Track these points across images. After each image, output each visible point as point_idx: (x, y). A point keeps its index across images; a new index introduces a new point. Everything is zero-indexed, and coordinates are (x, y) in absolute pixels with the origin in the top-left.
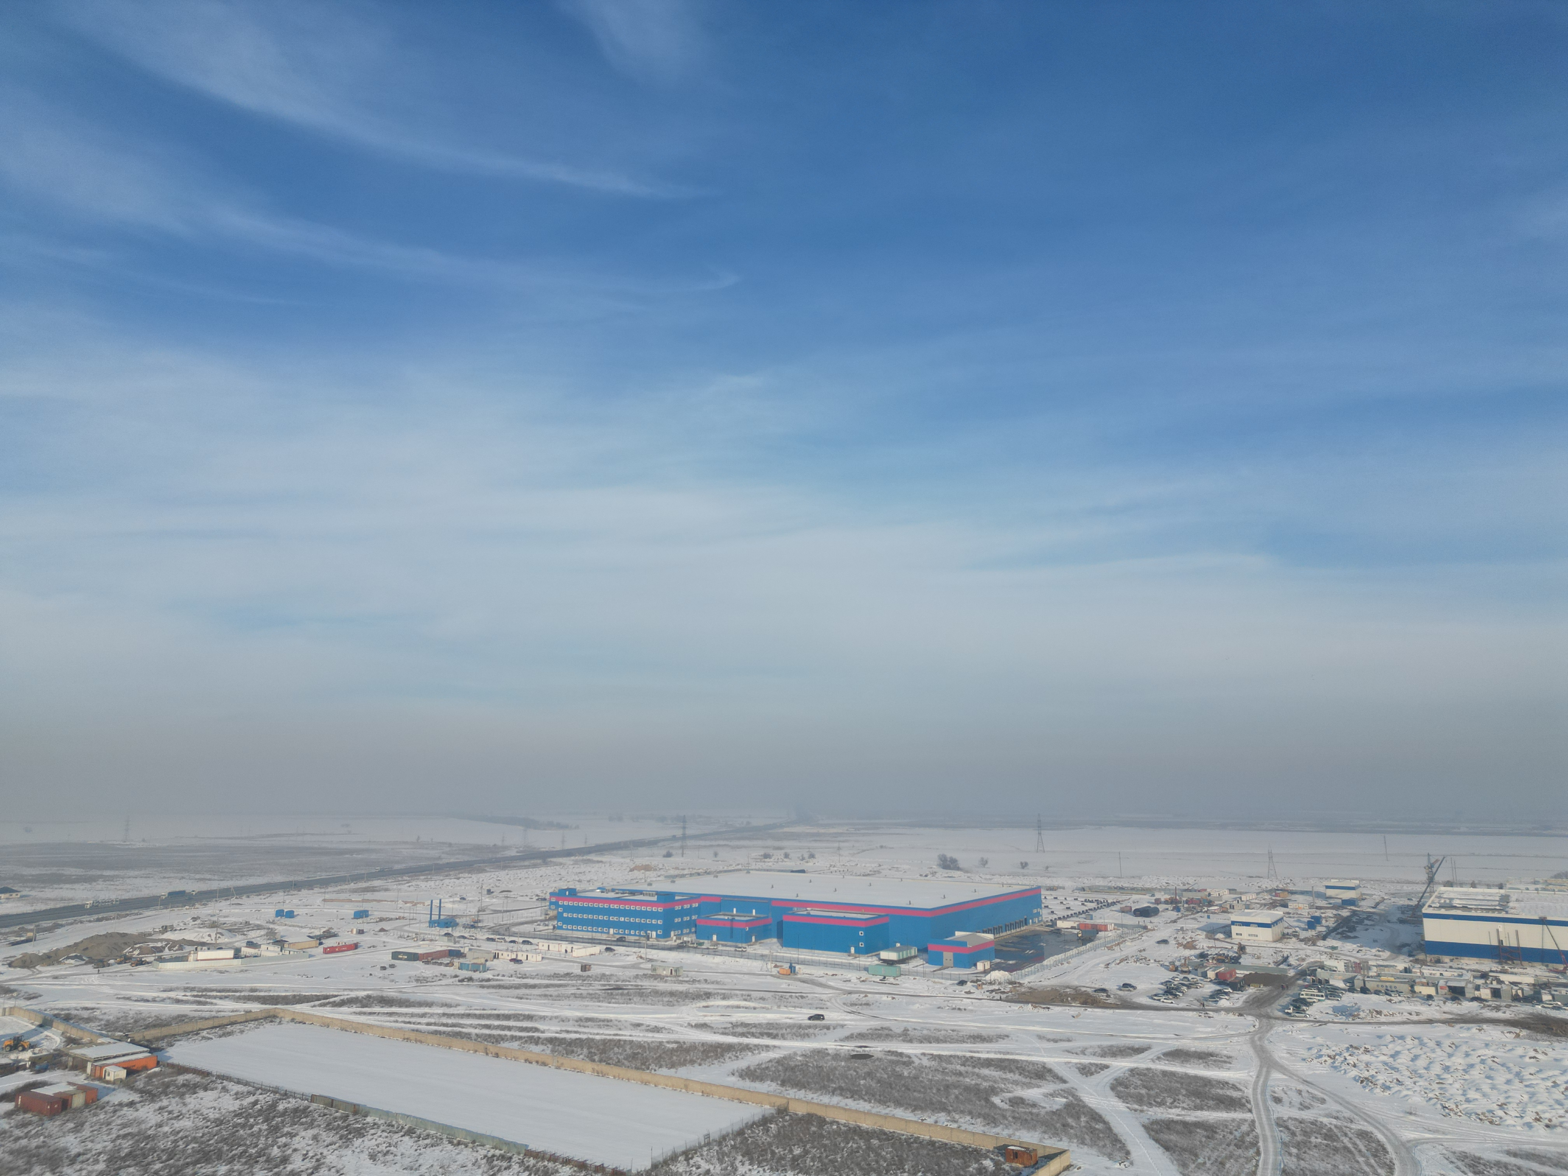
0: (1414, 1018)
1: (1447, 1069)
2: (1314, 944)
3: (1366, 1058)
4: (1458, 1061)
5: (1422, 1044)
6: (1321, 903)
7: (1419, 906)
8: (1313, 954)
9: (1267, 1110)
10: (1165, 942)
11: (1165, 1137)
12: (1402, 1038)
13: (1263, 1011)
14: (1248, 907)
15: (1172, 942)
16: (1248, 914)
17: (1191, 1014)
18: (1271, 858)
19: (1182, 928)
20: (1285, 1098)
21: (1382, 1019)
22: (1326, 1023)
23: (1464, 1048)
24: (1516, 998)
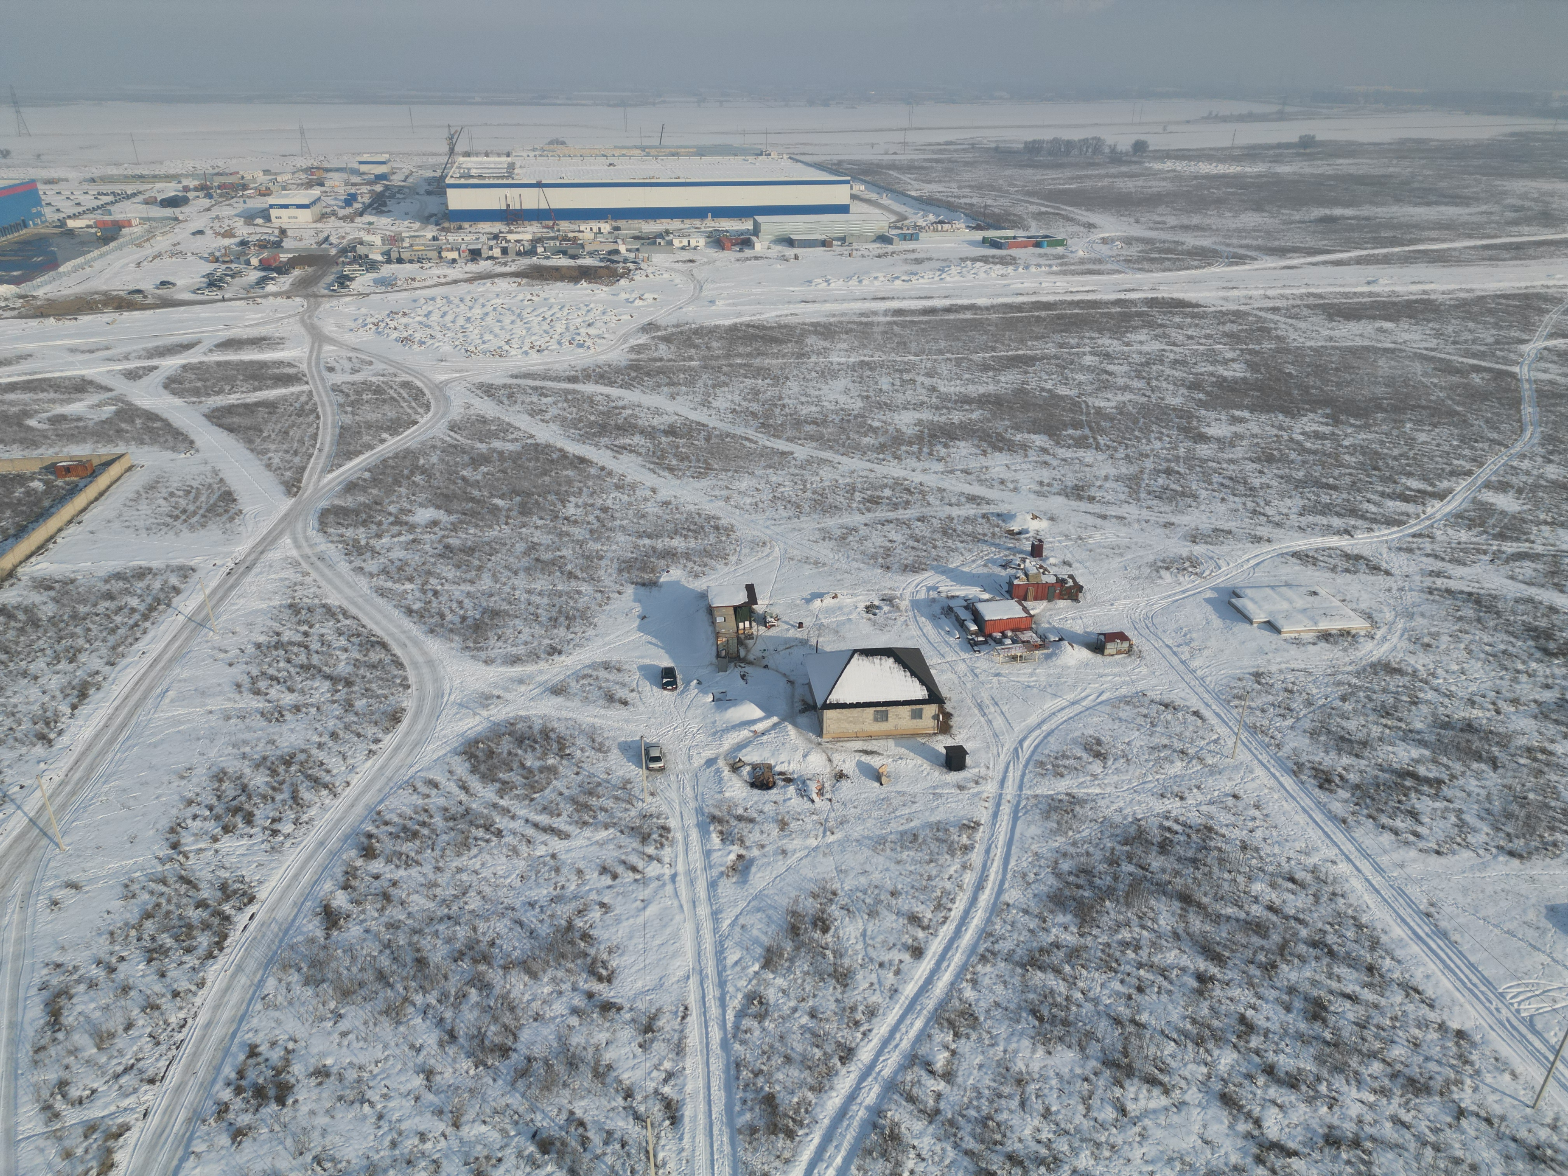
0: (443, 280)
1: (468, 320)
2: (352, 221)
3: (405, 320)
4: (477, 311)
5: (449, 302)
6: (356, 179)
7: (443, 177)
8: (351, 231)
9: (322, 379)
10: (200, 232)
11: (228, 421)
12: (433, 299)
13: (310, 291)
14: (284, 188)
15: (209, 232)
16: (286, 196)
17: (238, 303)
18: (302, 134)
19: (217, 217)
20: (338, 367)
21: (416, 284)
22: (368, 295)
23: (481, 300)
24: (519, 254)
